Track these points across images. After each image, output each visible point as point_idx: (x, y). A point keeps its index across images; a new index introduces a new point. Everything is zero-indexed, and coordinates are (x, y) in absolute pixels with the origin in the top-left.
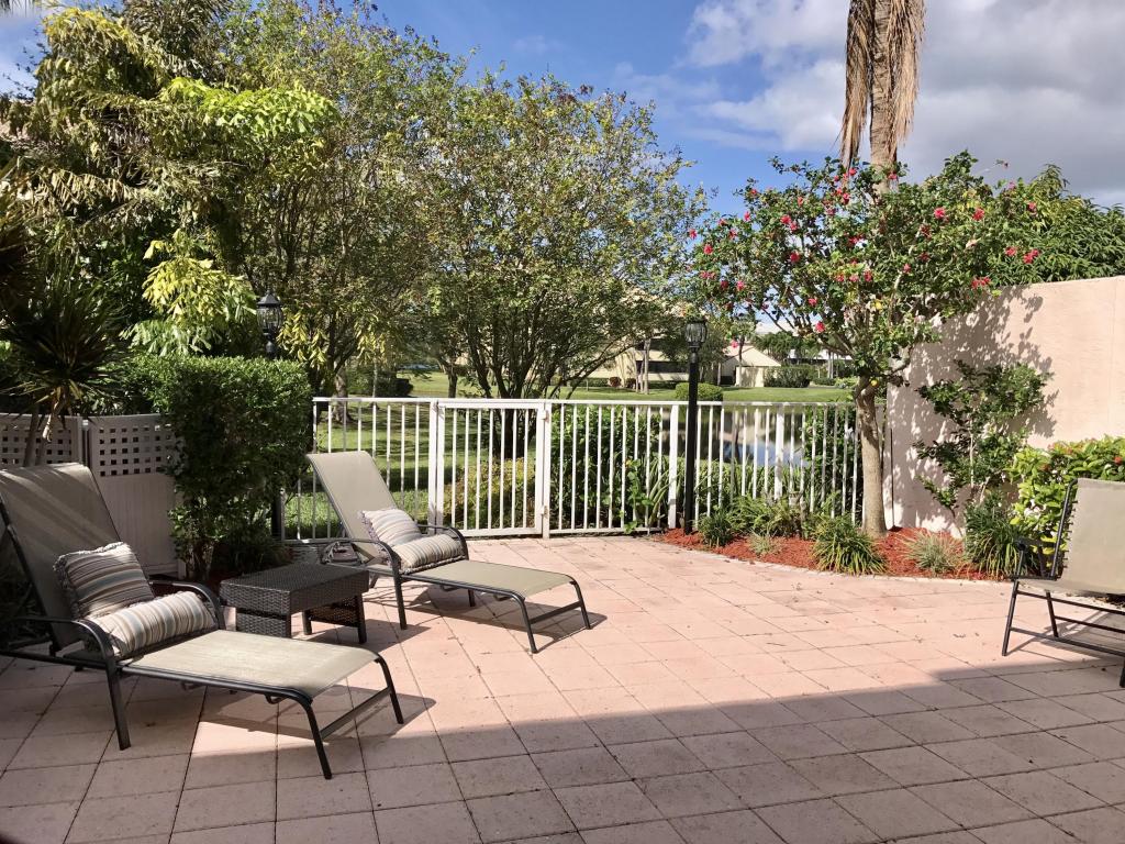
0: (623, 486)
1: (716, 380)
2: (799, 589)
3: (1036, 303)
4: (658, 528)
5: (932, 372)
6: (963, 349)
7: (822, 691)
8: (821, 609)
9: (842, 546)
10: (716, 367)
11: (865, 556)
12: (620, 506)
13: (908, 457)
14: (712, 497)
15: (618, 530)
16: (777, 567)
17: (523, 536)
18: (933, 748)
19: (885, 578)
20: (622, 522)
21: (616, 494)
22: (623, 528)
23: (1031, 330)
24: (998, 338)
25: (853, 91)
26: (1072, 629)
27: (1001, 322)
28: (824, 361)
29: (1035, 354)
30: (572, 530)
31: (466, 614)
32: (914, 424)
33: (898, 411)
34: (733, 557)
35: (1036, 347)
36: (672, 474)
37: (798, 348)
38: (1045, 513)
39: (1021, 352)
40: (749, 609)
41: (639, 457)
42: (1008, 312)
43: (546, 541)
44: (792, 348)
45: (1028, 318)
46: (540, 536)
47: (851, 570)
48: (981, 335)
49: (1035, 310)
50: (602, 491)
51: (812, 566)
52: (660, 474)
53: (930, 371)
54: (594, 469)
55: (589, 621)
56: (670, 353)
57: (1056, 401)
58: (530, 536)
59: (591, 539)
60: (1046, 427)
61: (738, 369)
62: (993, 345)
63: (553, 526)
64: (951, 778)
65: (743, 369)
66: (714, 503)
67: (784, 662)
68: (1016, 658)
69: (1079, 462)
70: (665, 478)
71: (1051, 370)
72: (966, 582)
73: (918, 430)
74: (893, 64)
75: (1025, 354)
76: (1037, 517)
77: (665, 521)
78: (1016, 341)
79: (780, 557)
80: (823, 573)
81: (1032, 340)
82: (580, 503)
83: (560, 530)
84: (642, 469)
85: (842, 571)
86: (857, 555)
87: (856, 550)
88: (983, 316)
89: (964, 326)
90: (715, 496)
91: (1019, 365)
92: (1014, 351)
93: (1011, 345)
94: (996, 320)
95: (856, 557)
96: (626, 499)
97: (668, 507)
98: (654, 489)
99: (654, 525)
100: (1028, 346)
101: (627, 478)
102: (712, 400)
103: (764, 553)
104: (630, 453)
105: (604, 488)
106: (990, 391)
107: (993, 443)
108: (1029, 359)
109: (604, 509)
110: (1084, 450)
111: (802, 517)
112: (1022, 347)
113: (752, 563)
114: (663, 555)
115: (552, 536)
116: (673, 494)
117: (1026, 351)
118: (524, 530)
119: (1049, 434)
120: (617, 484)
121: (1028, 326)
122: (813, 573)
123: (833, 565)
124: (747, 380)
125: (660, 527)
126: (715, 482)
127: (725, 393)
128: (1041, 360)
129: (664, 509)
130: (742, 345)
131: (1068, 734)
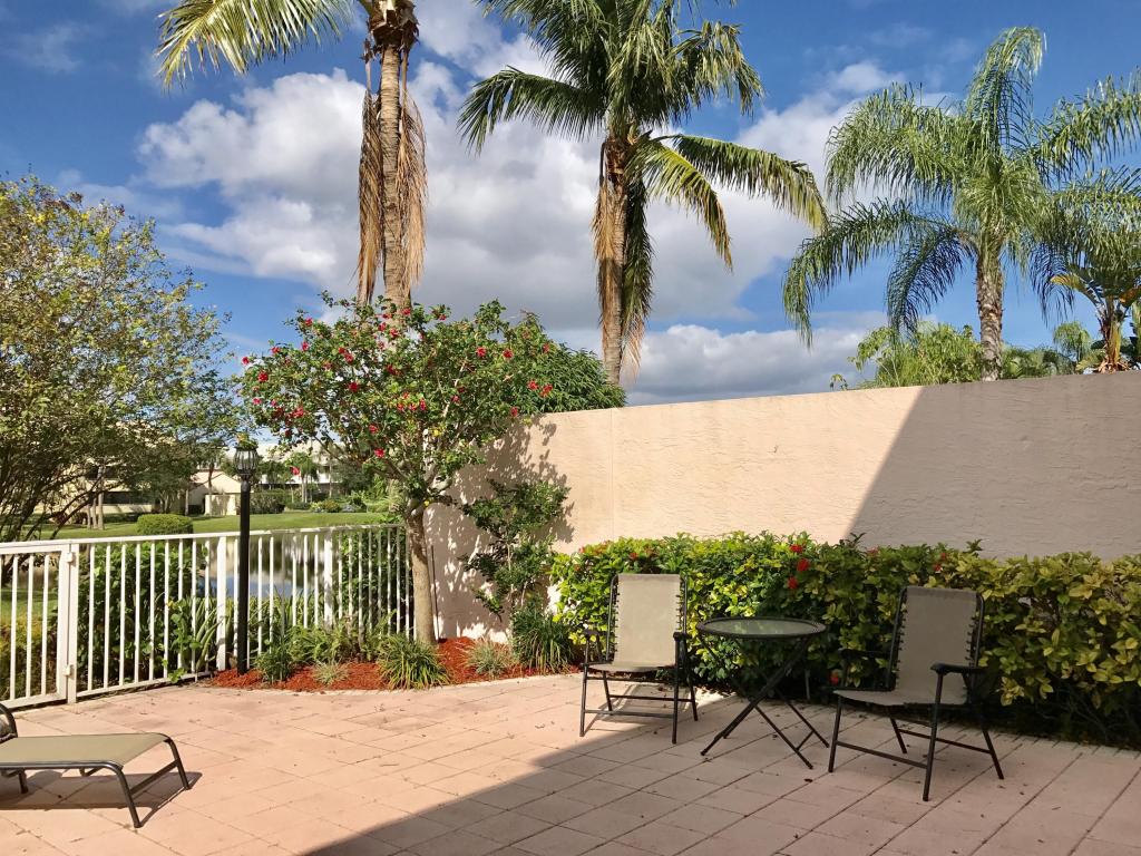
0: (166, 630)
1: (183, 509)
2: (382, 710)
3: (551, 429)
4: (207, 672)
5: (466, 492)
6: (491, 470)
7: (453, 798)
8: (412, 725)
9: (410, 662)
10: (183, 496)
11: (432, 669)
12: (162, 653)
13: (446, 571)
14: (263, 631)
15: (161, 680)
16: (349, 692)
17: (41, 706)
18: (568, 824)
19: (452, 687)
20: (165, 671)
21: (159, 640)
22: (166, 678)
23: (548, 452)
24: (522, 459)
25: (367, 233)
26: (618, 704)
27: (523, 445)
28: (297, 486)
29: (553, 473)
30: (105, 689)
31: (22, 803)
32: (450, 540)
33: (435, 529)
34: (300, 690)
35: (554, 466)
36: (221, 611)
37: (270, 473)
38: (581, 607)
39: (541, 470)
40: (347, 737)
41: (184, 596)
42: (529, 437)
43: (72, 706)
44: (264, 473)
45: (545, 442)
46: (64, 702)
47: (421, 684)
48: (509, 457)
49: (551, 435)
50: (141, 640)
51: (383, 685)
52: (207, 613)
53: (463, 490)
54: (131, 616)
55: (187, 781)
56: (129, 481)
57: (572, 512)
58: (50, 704)
59: (129, 695)
60: (567, 534)
61: (207, 497)
62: (517, 465)
63: (80, 688)
64: (593, 846)
65: (214, 496)
66: (265, 637)
67: (406, 780)
68: (590, 735)
69: (606, 561)
70: (214, 616)
71: (567, 485)
72: (521, 680)
73: (454, 545)
74: (403, 213)
75: (545, 473)
76: (574, 613)
77: (213, 663)
78: (536, 460)
79: (348, 683)
80: (396, 692)
81: (550, 460)
82: (114, 655)
83: (89, 691)
84: (187, 610)
85: (411, 687)
86: (425, 669)
87: (423, 663)
88: (509, 441)
89: (492, 449)
90: (266, 630)
91: (541, 482)
92: (536, 470)
93: (533, 465)
94: (519, 443)
95: (425, 672)
96: (169, 646)
97: (216, 648)
98: (201, 630)
99: (202, 669)
100: (547, 465)
101: (170, 621)
102: (180, 532)
103: (332, 681)
104: (174, 593)
105: (144, 635)
106: (520, 506)
107: (527, 551)
108: (548, 477)
109: (144, 659)
110: (608, 550)
111: (360, 639)
112: (542, 466)
113: (323, 693)
114: (224, 700)
115: (79, 699)
116: (222, 633)
117: (545, 470)
118: (43, 697)
119: (569, 540)
120: (159, 629)
121: (545, 449)
122: (386, 692)
123: (404, 682)
124: (217, 508)
125: (209, 672)
126: (266, 614)
127: (195, 523)
128: (558, 477)
129: (213, 651)
130: (211, 471)
131: (656, 787)
